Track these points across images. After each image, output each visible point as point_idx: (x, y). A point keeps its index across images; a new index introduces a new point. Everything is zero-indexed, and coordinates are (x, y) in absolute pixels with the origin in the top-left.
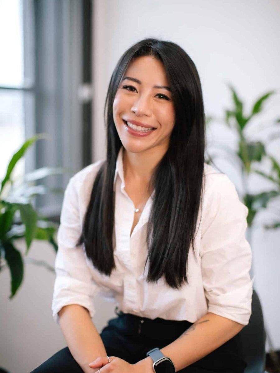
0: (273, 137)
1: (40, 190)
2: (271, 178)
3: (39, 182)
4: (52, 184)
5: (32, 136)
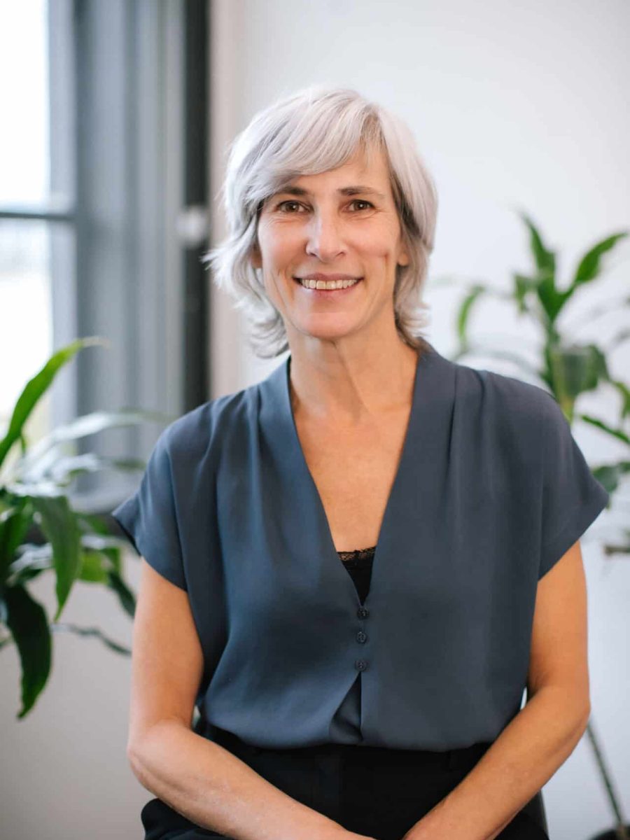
1: (88, 462)
3: (84, 445)
5: (69, 341)
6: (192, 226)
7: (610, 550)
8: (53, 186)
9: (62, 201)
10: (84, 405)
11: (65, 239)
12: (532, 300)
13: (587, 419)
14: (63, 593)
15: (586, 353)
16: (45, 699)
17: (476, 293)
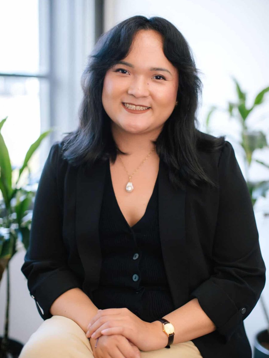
9: (44, 70)
11: (45, 85)
12: (236, 111)
13: (257, 161)
15: (258, 135)
17: (213, 109)
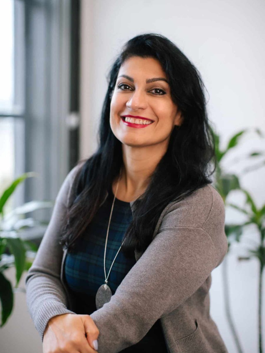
0: (247, 170)
1: (29, 222)
2: (244, 212)
3: (27, 215)
4: (41, 217)
6: (72, 120)
7: (240, 259)
8: (15, 102)
9: (19, 109)
10: (27, 198)
11: (20, 125)
13: (231, 205)
14: (19, 277)
16: (11, 320)
